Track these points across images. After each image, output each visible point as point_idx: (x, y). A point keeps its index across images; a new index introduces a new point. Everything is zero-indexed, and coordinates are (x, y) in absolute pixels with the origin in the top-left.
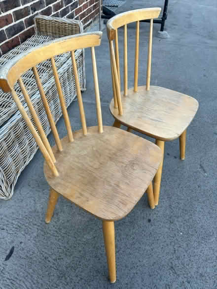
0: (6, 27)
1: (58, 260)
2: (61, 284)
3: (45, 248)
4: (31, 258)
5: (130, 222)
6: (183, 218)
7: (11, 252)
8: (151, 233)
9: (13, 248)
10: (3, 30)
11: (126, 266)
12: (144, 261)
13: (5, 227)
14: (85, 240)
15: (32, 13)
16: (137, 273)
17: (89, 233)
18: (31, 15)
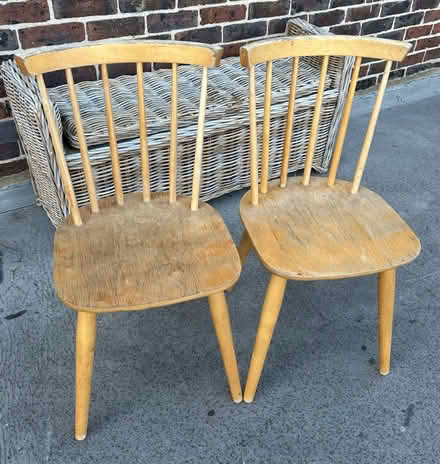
0: (228, 24)
1: (51, 362)
2: (27, 388)
3: (52, 338)
4: (29, 336)
5: (182, 393)
6: (270, 455)
7: (19, 314)
8: (194, 430)
9: (24, 312)
10: (220, 28)
11: (114, 438)
12: (143, 454)
13: (39, 285)
14: (102, 365)
15: (292, 14)
16: (117, 458)
17: (116, 361)
18: (289, 16)
